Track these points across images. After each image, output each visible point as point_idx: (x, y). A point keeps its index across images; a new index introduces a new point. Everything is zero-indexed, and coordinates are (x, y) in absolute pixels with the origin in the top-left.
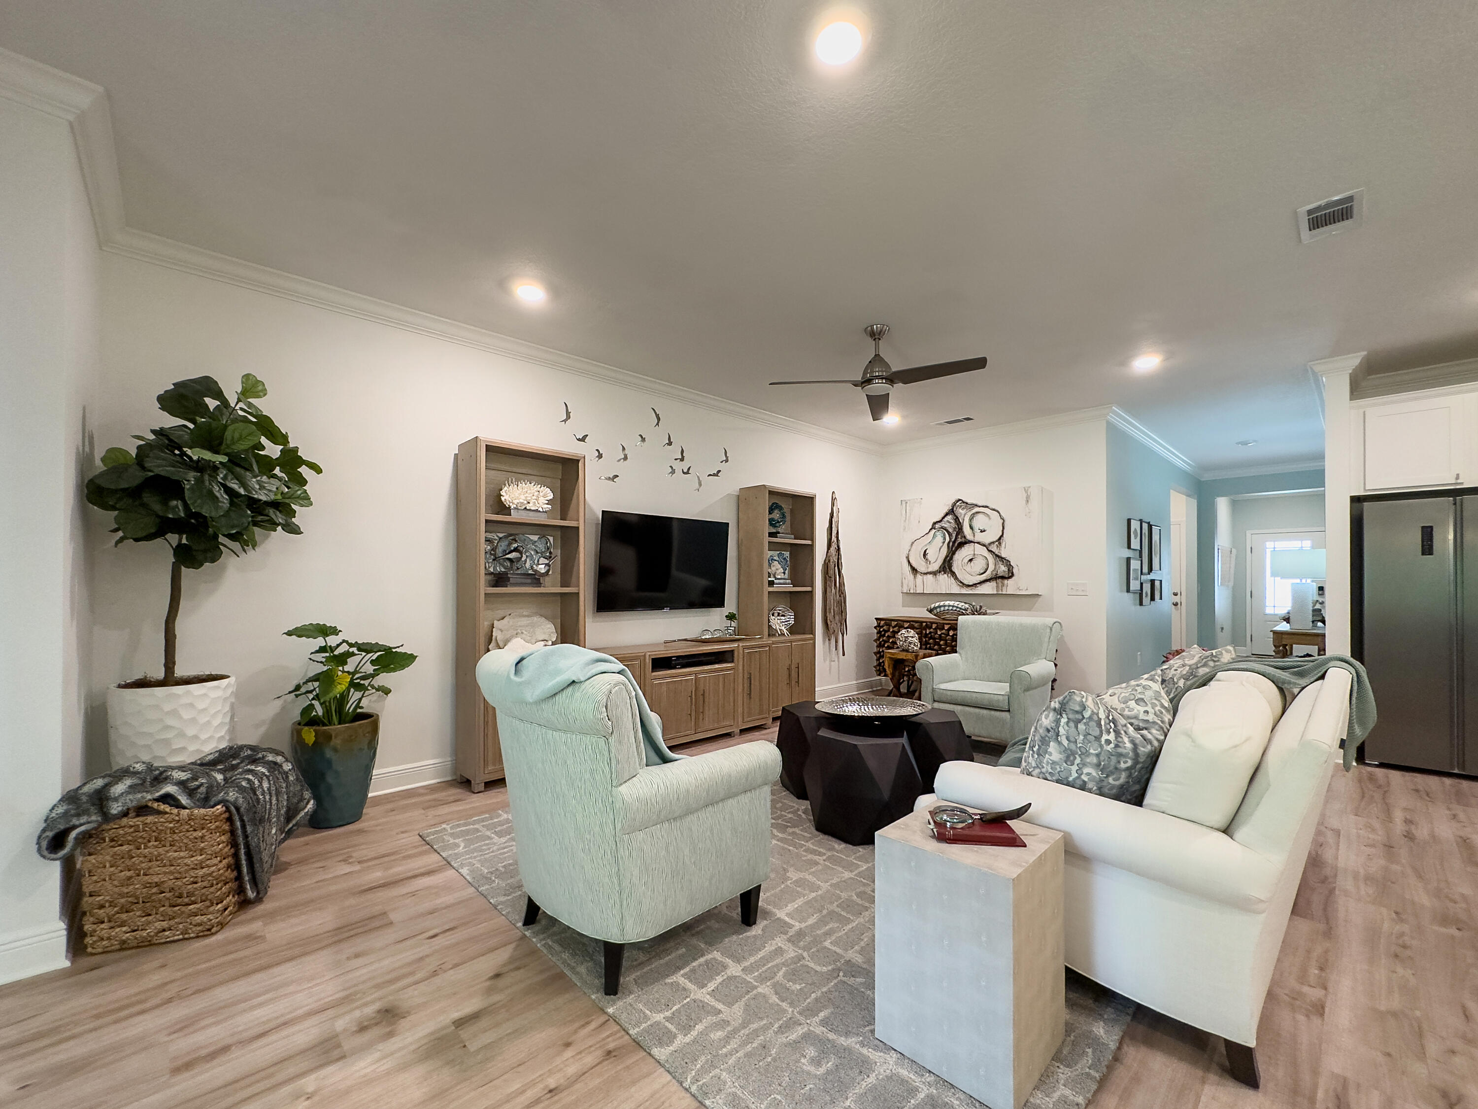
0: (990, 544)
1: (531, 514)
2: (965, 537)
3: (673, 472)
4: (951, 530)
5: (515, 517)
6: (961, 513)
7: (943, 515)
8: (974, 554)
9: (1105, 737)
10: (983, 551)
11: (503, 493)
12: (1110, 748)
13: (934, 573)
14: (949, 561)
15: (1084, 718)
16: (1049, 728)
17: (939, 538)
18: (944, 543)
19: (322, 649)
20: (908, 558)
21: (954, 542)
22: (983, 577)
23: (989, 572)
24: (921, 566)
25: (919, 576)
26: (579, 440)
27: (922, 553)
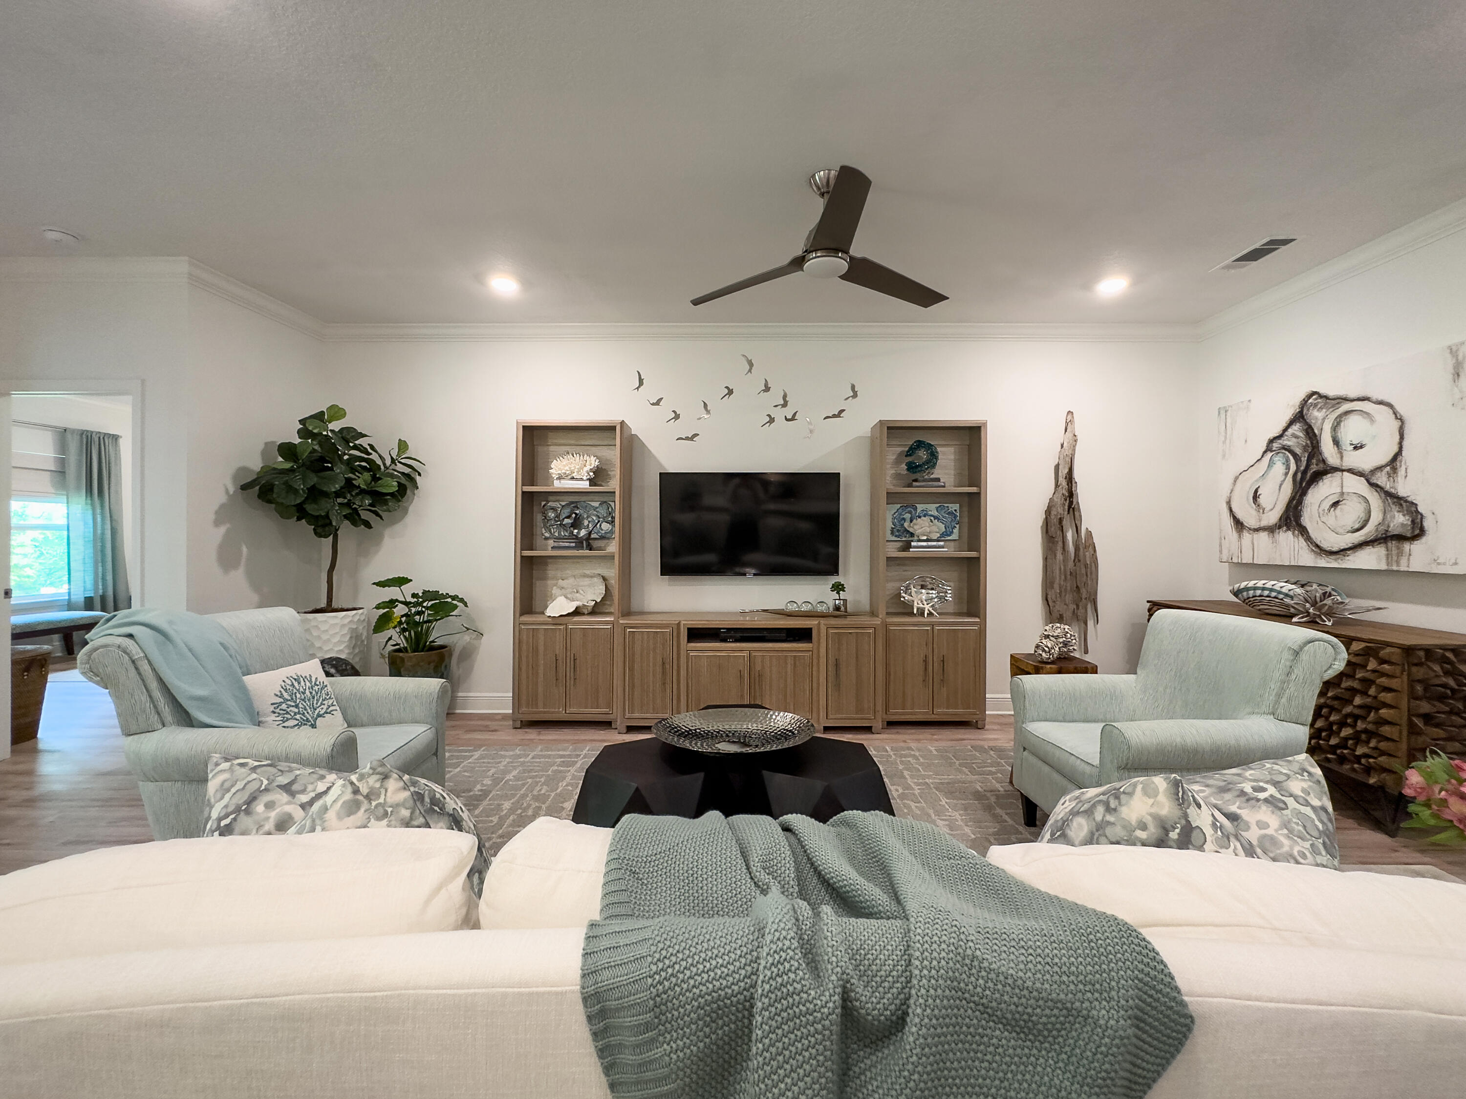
0: (1374, 471)
1: (576, 482)
2: (1324, 461)
3: (772, 420)
4: (1298, 451)
5: (557, 486)
6: (1316, 418)
7: (1284, 424)
8: (1342, 494)
10: (1356, 485)
11: (552, 466)
13: (1271, 530)
14: (1296, 507)
17: (1279, 468)
18: (1286, 474)
20: (1229, 503)
21: (1304, 472)
22: (1360, 537)
24: (1249, 517)
25: (1246, 535)
26: (653, 404)
27: (1252, 495)
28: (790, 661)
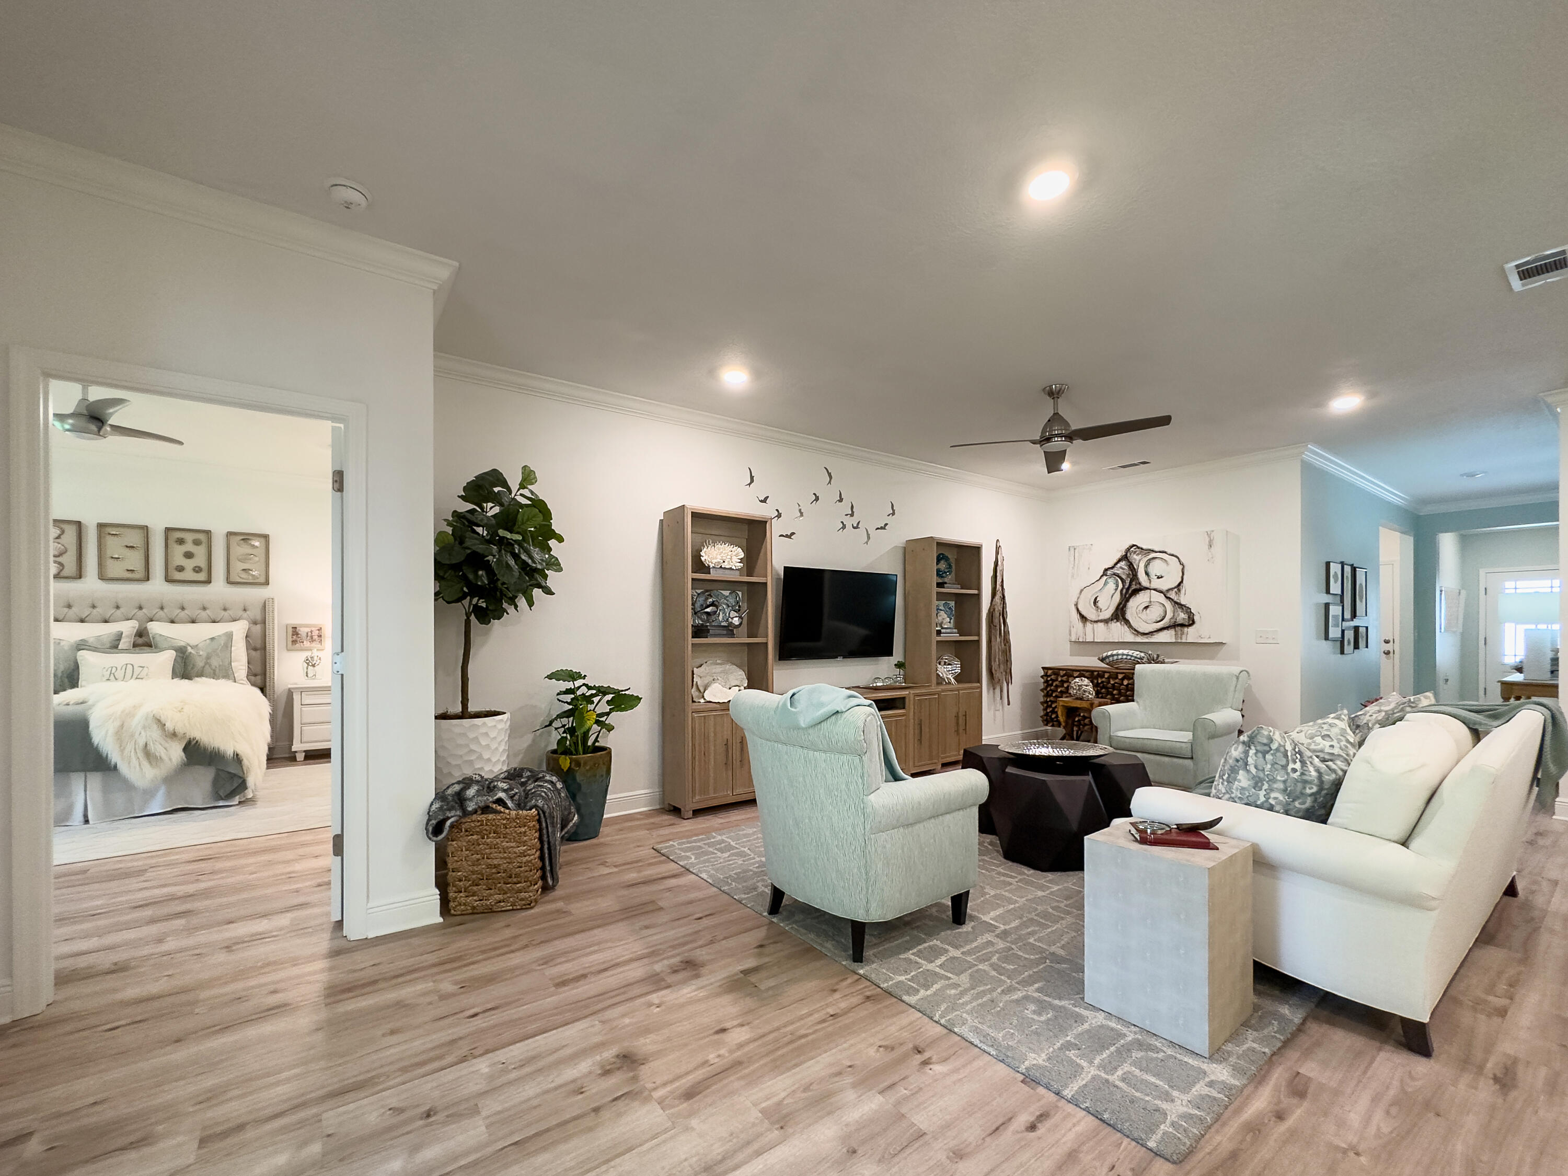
0: (1168, 590)
1: (727, 571)
2: (1140, 584)
3: (844, 527)
4: (1124, 577)
5: (714, 575)
6: (1135, 559)
7: (1114, 561)
8: (1150, 602)
9: (1291, 766)
10: (1161, 598)
11: (702, 553)
12: (1296, 775)
13: (1106, 621)
14: (1122, 609)
15: (1271, 749)
16: (1238, 758)
17: (1111, 585)
18: (1116, 590)
19: (568, 691)
20: (1076, 605)
21: (1128, 589)
22: (1160, 625)
23: (1166, 620)
24: (1091, 614)
25: (1088, 624)
26: (761, 501)
27: (1092, 601)
28: (893, 724)
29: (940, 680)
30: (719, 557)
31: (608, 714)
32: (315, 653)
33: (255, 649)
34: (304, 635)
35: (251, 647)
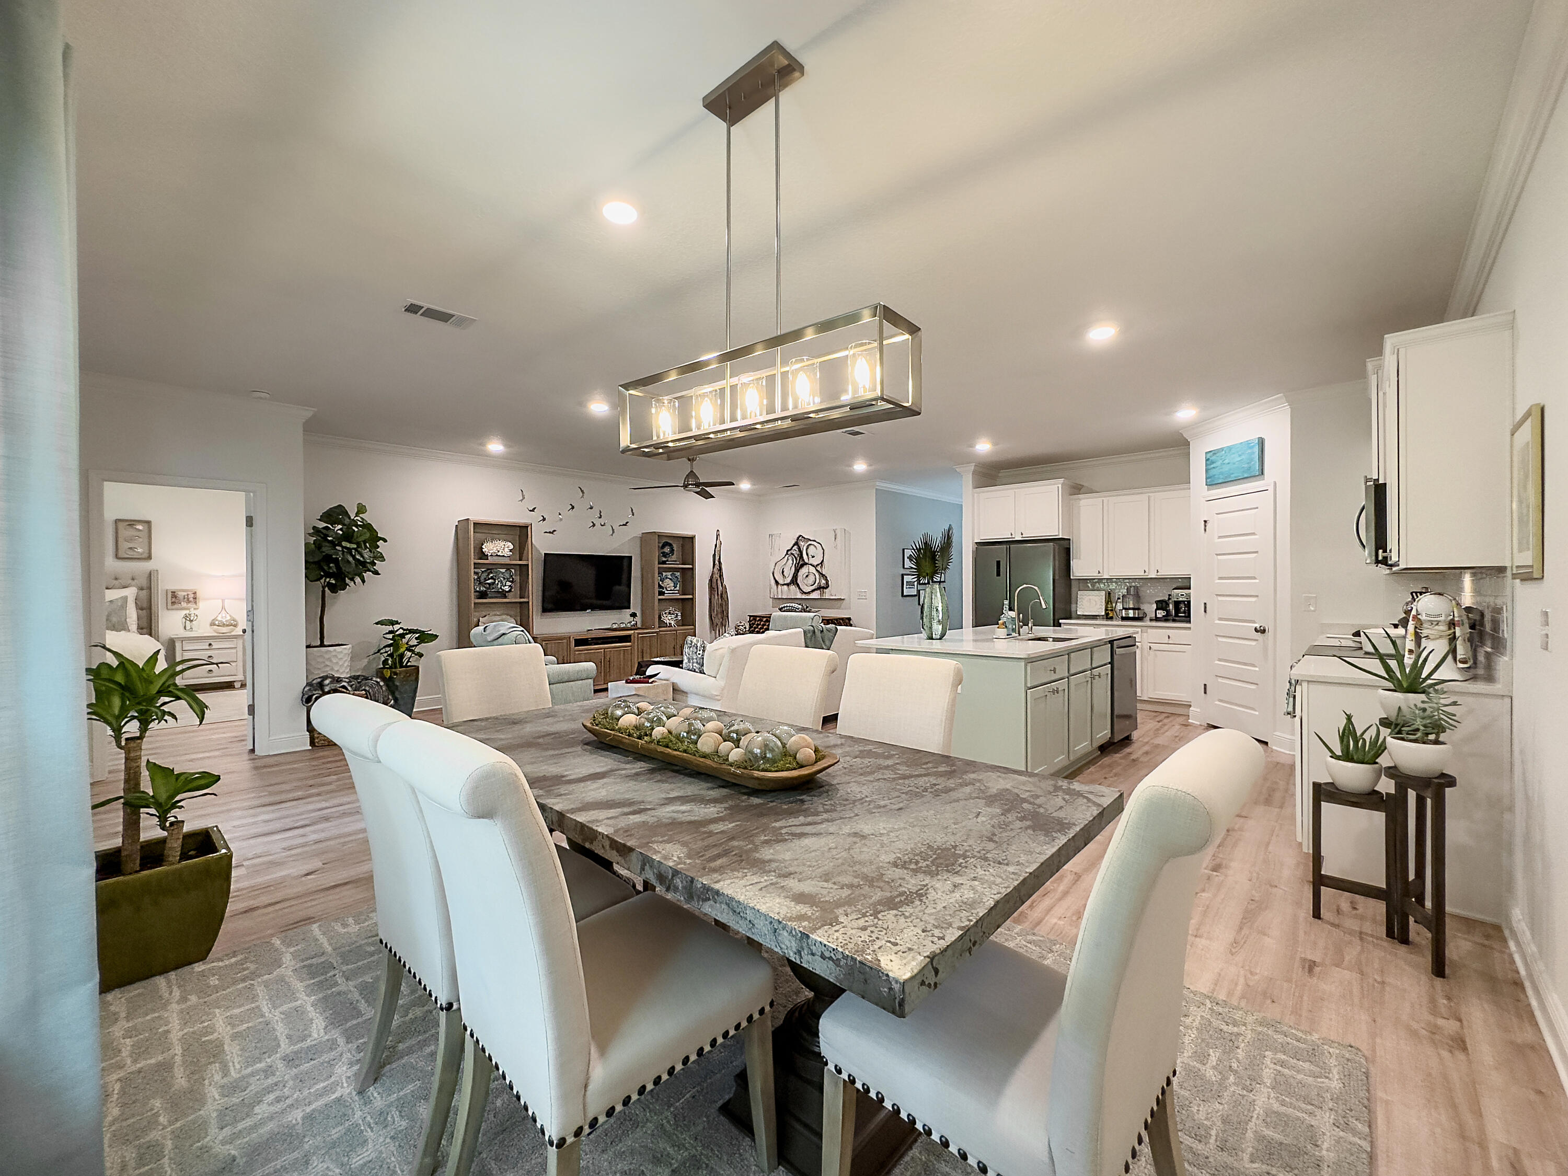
0: (817, 566)
1: (500, 558)
2: (804, 561)
3: (594, 525)
4: (796, 556)
5: (490, 560)
6: (801, 545)
7: (791, 545)
8: (809, 572)
10: (812, 570)
11: (483, 547)
13: (788, 585)
14: (796, 577)
17: (790, 561)
18: (792, 564)
19: (390, 632)
20: (773, 574)
21: (798, 564)
22: (813, 587)
23: (816, 584)
24: (781, 581)
25: (779, 587)
26: (530, 511)
27: (781, 571)
28: (622, 652)
29: (662, 623)
30: (495, 549)
31: (416, 646)
32: (193, 611)
33: (142, 609)
34: (182, 598)
35: (139, 608)
